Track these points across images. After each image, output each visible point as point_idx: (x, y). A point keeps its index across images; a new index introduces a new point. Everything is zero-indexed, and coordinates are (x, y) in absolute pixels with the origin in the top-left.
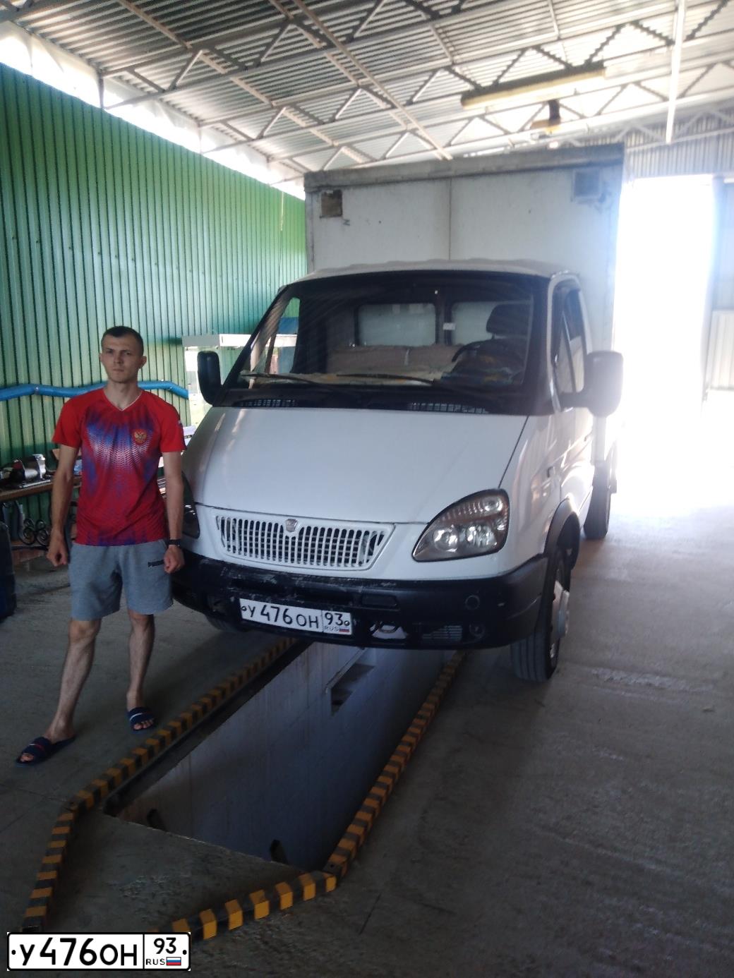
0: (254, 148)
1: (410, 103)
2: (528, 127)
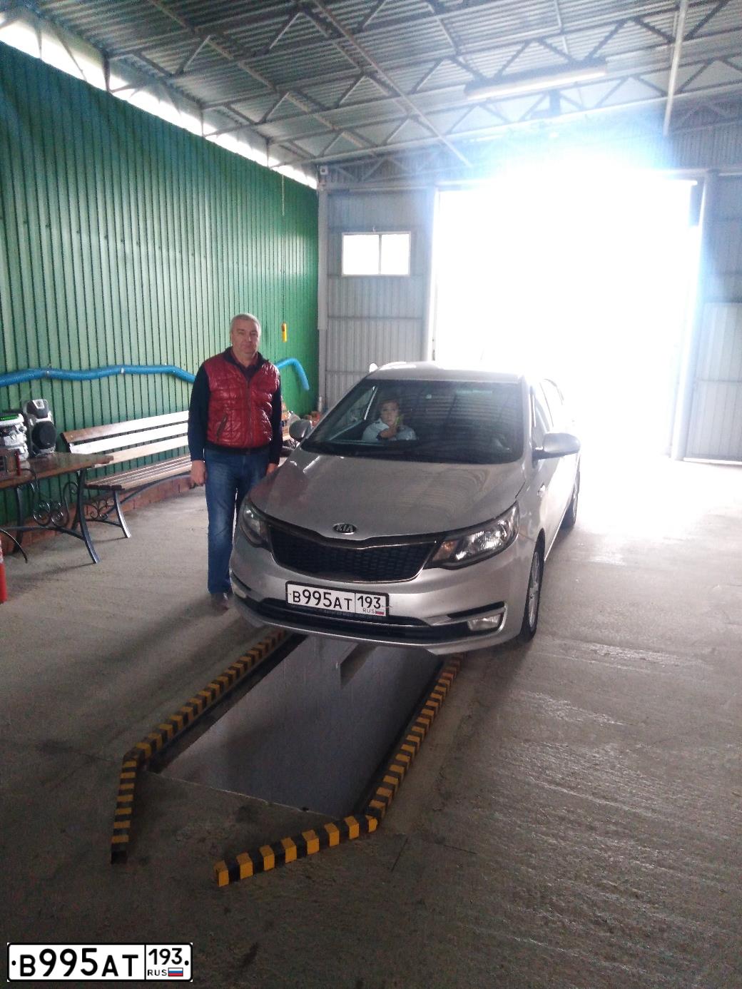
0: (255, 131)
1: (414, 91)
2: (528, 117)
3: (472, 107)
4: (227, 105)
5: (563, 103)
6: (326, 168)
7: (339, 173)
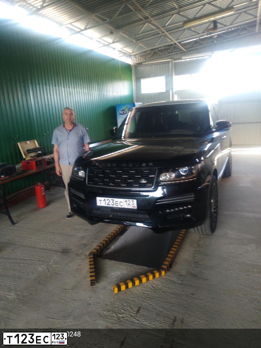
0: (110, 46)
1: (165, 26)
2: (206, 31)
3: (185, 30)
4: (100, 38)
6: (134, 56)
7: (138, 58)
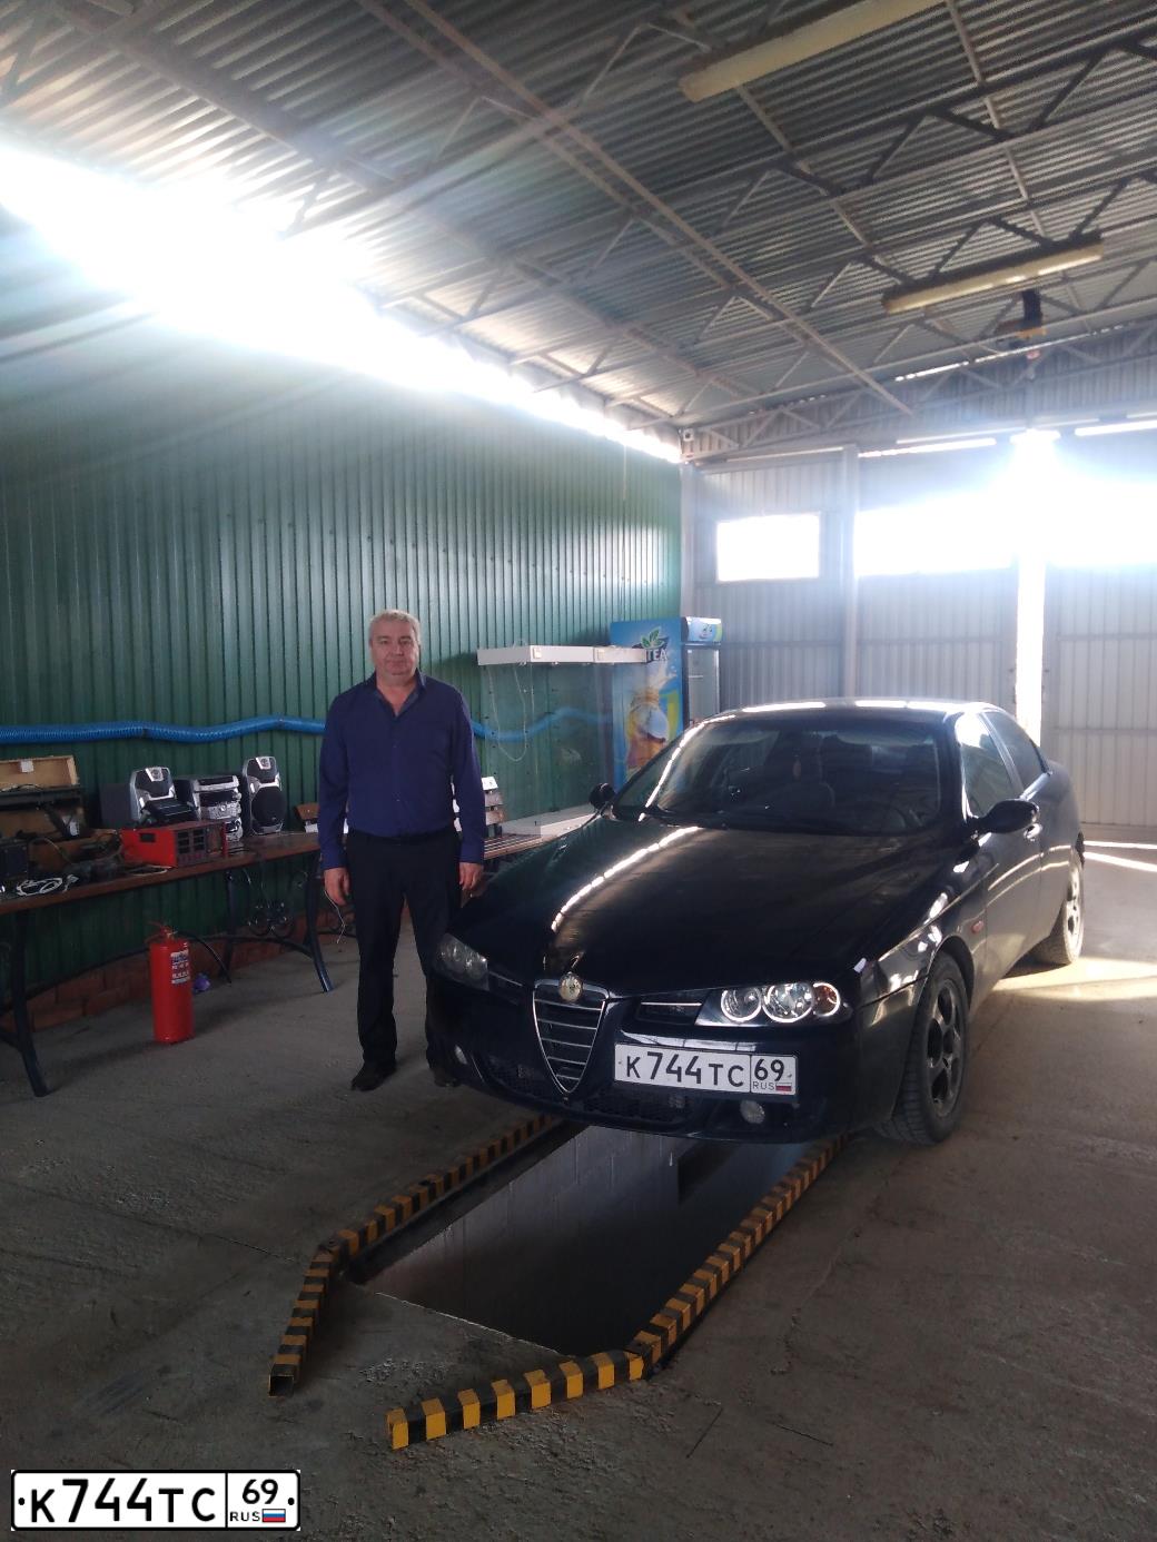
0: (584, 386)
1: (808, 310)
2: (991, 332)
4: (544, 354)
5: (1044, 307)
6: (691, 431)
7: (711, 437)
